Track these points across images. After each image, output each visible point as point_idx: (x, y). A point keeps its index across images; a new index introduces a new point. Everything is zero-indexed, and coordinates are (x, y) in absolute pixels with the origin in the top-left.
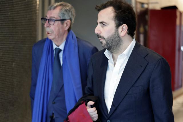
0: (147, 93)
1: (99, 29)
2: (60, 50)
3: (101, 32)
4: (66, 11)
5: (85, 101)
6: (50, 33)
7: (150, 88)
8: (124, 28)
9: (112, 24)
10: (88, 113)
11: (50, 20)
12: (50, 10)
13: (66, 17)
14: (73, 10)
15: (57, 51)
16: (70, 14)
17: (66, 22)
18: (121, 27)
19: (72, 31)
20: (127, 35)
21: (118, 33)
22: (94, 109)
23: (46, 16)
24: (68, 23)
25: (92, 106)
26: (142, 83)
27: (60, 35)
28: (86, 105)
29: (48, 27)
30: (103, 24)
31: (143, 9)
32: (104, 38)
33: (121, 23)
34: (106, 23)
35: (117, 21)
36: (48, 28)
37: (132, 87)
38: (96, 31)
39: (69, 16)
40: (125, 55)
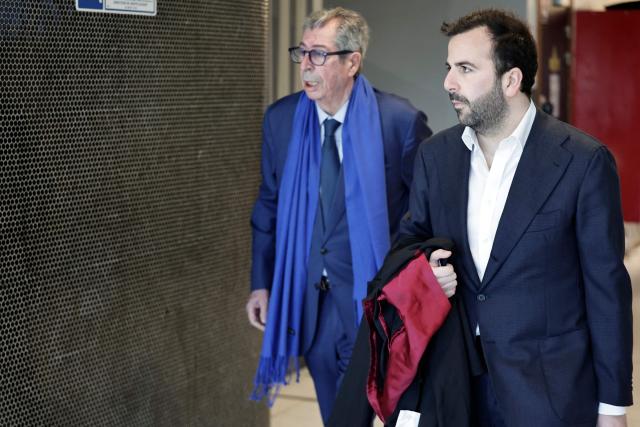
0: (571, 228)
1: (454, 80)
2: (337, 124)
3: (459, 88)
4: (351, 29)
5: (423, 251)
6: (314, 84)
7: (579, 215)
8: (515, 76)
9: (487, 68)
10: (434, 278)
11: (312, 54)
12: (312, 28)
13: (352, 45)
14: (365, 28)
15: (330, 127)
16: (360, 37)
17: (351, 55)
18: (507, 75)
19: (361, 76)
20: (520, 93)
21: (501, 89)
22: (449, 269)
23: (302, 44)
24: (355, 60)
25: (443, 262)
26: (560, 203)
27: (336, 90)
28: (428, 258)
29: (309, 69)
30: (465, 68)
31: (557, 10)
32: (466, 101)
33: (509, 65)
34: (472, 65)
35: (499, 62)
36: (308, 72)
37: (538, 213)
38: (447, 85)
39: (357, 43)
40: (515, 139)
